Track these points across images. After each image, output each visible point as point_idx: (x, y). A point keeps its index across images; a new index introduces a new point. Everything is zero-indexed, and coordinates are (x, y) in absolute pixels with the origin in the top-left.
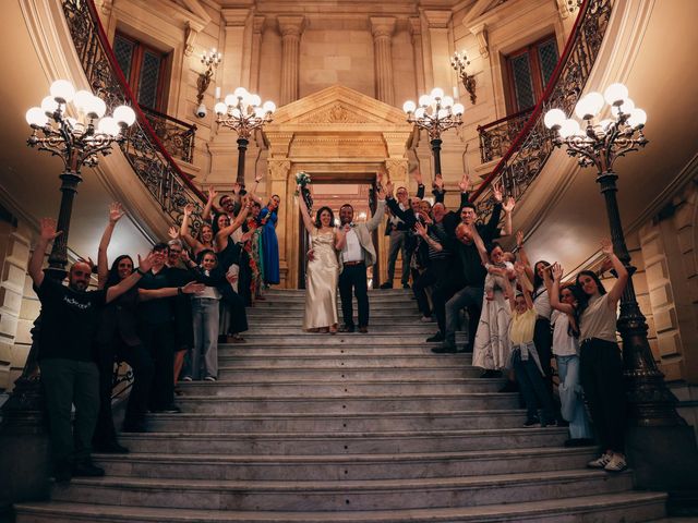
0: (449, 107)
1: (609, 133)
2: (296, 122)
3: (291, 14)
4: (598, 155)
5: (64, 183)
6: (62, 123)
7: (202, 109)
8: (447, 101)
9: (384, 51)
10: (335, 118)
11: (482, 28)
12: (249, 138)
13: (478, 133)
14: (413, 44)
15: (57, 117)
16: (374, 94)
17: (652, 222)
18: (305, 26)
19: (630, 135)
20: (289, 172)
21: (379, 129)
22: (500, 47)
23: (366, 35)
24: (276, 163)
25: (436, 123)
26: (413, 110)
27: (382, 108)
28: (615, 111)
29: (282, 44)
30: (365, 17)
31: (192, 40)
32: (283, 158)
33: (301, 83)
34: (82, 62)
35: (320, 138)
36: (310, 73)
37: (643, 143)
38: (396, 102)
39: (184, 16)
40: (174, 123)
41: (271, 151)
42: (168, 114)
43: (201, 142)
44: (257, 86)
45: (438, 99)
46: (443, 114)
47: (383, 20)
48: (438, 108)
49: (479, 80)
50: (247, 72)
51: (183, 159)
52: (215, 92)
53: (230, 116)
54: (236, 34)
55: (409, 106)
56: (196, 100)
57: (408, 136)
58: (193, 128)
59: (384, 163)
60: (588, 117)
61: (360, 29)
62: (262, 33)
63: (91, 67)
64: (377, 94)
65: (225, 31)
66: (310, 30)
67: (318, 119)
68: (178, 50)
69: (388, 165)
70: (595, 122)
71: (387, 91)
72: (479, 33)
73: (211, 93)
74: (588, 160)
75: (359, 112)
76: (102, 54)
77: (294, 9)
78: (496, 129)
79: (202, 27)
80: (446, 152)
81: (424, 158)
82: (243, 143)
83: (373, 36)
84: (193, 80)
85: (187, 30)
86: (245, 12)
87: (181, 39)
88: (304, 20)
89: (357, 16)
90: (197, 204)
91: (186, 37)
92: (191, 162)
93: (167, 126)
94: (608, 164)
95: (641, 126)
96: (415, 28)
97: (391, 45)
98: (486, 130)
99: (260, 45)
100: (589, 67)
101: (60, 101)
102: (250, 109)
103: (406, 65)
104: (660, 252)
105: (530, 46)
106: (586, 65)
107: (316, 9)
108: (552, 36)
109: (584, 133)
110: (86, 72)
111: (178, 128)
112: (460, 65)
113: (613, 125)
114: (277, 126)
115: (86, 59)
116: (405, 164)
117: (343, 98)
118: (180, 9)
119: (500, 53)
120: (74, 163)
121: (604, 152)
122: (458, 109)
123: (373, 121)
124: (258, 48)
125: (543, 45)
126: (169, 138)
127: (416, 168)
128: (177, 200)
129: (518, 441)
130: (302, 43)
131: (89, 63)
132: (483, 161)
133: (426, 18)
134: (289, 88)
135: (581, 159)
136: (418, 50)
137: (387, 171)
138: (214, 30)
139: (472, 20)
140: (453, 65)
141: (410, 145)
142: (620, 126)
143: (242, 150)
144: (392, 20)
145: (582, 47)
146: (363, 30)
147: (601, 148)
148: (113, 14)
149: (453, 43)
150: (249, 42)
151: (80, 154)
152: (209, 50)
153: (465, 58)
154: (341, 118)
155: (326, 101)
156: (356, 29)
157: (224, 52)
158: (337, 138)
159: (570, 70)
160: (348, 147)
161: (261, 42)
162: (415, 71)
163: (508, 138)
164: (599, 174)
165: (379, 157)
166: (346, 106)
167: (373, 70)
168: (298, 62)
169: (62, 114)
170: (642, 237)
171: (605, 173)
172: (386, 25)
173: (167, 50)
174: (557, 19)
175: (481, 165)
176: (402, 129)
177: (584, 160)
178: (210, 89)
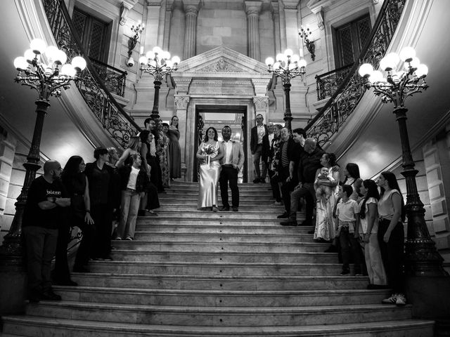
0: (296, 62)
1: (402, 80)
2: (193, 71)
4: (395, 95)
5: (38, 108)
6: (38, 67)
7: (131, 61)
8: (294, 58)
9: (254, 24)
10: (220, 69)
11: (320, 9)
12: (162, 80)
13: (315, 80)
14: (274, 20)
15: (34, 63)
16: (246, 53)
17: (431, 142)
18: (201, 7)
19: (416, 82)
20: (188, 104)
21: (249, 76)
22: (332, 22)
23: (242, 13)
24: (180, 98)
25: (287, 72)
26: (272, 64)
27: (252, 63)
28: (406, 65)
29: (185, 18)
31: (125, 14)
32: (185, 95)
33: (198, 45)
34: (51, 27)
35: (209, 82)
36: (203, 38)
37: (425, 88)
38: (261, 58)
40: (112, 70)
41: (176, 90)
42: (108, 64)
43: (130, 83)
44: (168, 46)
45: (289, 57)
46: (292, 67)
47: (253, 3)
48: (289, 62)
49: (317, 44)
50: (161, 37)
51: (118, 94)
52: (139, 50)
53: (149, 66)
54: (154, 11)
55: (269, 60)
56: (127, 55)
57: (268, 81)
58: (125, 74)
59: (252, 99)
60: (388, 69)
61: (238, 9)
62: (172, 11)
63: (57, 31)
64: (248, 53)
65: (147, 9)
66: (204, 9)
67: (208, 69)
68: (116, 21)
69: (255, 100)
70: (393, 72)
71: (255, 51)
72: (318, 13)
73: (137, 50)
74: (388, 99)
75: (237, 65)
76: (65, 22)
78: (328, 78)
79: (132, 6)
80: (294, 93)
81: (279, 96)
82: (158, 84)
83: (247, 13)
84: (125, 41)
85: (122, 8)
87: (118, 14)
88: (201, 2)
90: (126, 124)
91: (121, 13)
92: (123, 96)
93: (107, 72)
94: (401, 101)
95: (424, 76)
96: (276, 9)
97: (259, 20)
98: (321, 78)
99: (171, 19)
100: (390, 36)
101: (37, 52)
102: (163, 61)
103: (268, 34)
104: (436, 163)
105: (352, 22)
106: (388, 35)
108: (367, 15)
109: (386, 80)
110: (54, 34)
111: (114, 73)
112: (305, 34)
113: (405, 75)
114: (181, 73)
115: (54, 26)
116: (266, 100)
117: (226, 56)
119: (332, 27)
120: (45, 94)
121: (399, 93)
122: (303, 63)
123: (245, 71)
124: (169, 20)
125: (361, 22)
126: (109, 80)
127: (273, 102)
128: (113, 121)
129: (336, 285)
130: (198, 18)
131: (56, 28)
132: (319, 99)
133: (282, 2)
134: (189, 48)
135: (384, 97)
136: (277, 24)
137: (254, 105)
138: (140, 8)
139: (314, 4)
140: (300, 34)
141: (270, 87)
142: (410, 76)
143: (157, 89)
144: (259, 4)
145: (386, 23)
147: (397, 90)
149: (300, 20)
150: (163, 16)
151: (49, 88)
152: (136, 21)
153: (308, 30)
154: (224, 69)
155: (214, 57)
156: (235, 9)
157: (146, 24)
158: (220, 82)
159: (378, 38)
160: (228, 88)
161: (172, 16)
162: (275, 38)
163: (336, 84)
164: (395, 108)
165: (247, 94)
166: (228, 61)
167: (246, 36)
168: (196, 31)
169: (38, 61)
170: (425, 152)
171: (399, 107)
172: (256, 6)
173: (108, 21)
174: (371, 4)
175: (317, 102)
176: (265, 77)
177: (385, 98)
178: (136, 48)
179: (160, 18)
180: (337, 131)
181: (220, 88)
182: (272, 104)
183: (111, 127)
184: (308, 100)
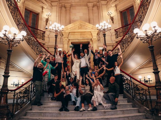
0: (107, 26)
1: (152, 35)
2: (70, 30)
3: (68, 3)
4: (148, 41)
5: (8, 52)
6: (7, 37)
7: (47, 27)
8: (107, 24)
9: (91, 11)
10: (79, 28)
11: (115, 5)
12: (58, 34)
13: (115, 31)
14: (98, 9)
15: (5, 35)
18: (71, 6)
19: (157, 35)
20: (68, 42)
21: (90, 31)
23: (87, 7)
24: (65, 40)
25: (104, 30)
26: (98, 27)
27: (91, 26)
28: (153, 29)
29: (66, 10)
30: (86, 3)
31: (44, 10)
32: (67, 38)
33: (71, 20)
34: (14, 19)
35: (76, 33)
36: (73, 17)
37: (160, 37)
38: (94, 24)
39: (42, 5)
40: (40, 31)
41: (64, 37)
42: (38, 29)
43: (47, 35)
44: (60, 22)
45: (105, 24)
47: (90, 4)
48: (105, 26)
49: (114, 18)
50: (58, 18)
51: (42, 40)
52: (50, 23)
53: (53, 30)
54: (55, 8)
55: (97, 25)
56: (45, 25)
57: (97, 32)
58: (44, 32)
59: (91, 39)
60: (146, 31)
61: (85, 6)
62: (61, 8)
63: (16, 20)
64: (89, 22)
65: (52, 8)
66: (73, 7)
67: (75, 29)
68: (41, 13)
69: (92, 39)
70: (148, 32)
71: (92, 21)
72: (114, 6)
73: (49, 23)
74: (145, 41)
75: (85, 27)
76: (19, 16)
77: (69, 2)
78: (119, 30)
79: (46, 7)
81: (101, 37)
82: (56, 36)
83: (88, 7)
84: (45, 20)
85: (43, 8)
86: (57, 3)
87: (41, 10)
88: (71, 4)
89: (84, 3)
90: (45, 52)
91: (42, 10)
92: (44, 40)
93: (38, 32)
94: (151, 43)
95: (160, 32)
96: (99, 5)
97: (93, 10)
98: (117, 30)
100: (144, 16)
101: (6, 31)
102: (58, 28)
103: (96, 14)
105: (127, 9)
106: (143, 15)
107: (74, 2)
108: (133, 6)
109: (145, 35)
111: (41, 32)
112: (110, 14)
113: (153, 33)
114: (65, 31)
115: (15, 18)
116: (97, 39)
117: (81, 23)
118: (41, 3)
119: (120, 11)
120: (11, 47)
121: (150, 40)
122: (110, 26)
123: (89, 29)
124: (60, 11)
125: (130, 9)
126: (39, 35)
128: (40, 51)
130: (71, 10)
131: (16, 19)
132: (116, 38)
133: (101, 3)
134: (68, 21)
136: (99, 11)
137: (92, 41)
138: (49, 8)
139: (113, 3)
140: (108, 14)
141: (98, 34)
142: (155, 33)
143: (56, 38)
144: (93, 4)
145: (142, 11)
146: (86, 6)
147: (149, 38)
148: (24, 5)
149: (108, 9)
150: (58, 10)
151: (12, 44)
152: (48, 12)
154: (81, 28)
155: (77, 24)
156: (84, 6)
157: (52, 13)
158: (80, 33)
159: (139, 16)
160: (82, 35)
161: (61, 10)
162: (99, 16)
163: (122, 32)
164: (149, 46)
165: (90, 37)
166: (82, 25)
167: (88, 16)
168: (70, 15)
169: (6, 34)
170: (157, 57)
171: (151, 45)
172: (91, 5)
173: (38, 13)
174: (134, 2)
175: (115, 39)
176: (96, 31)
177: (144, 41)
178: (49, 22)
179: (57, 11)
180: (124, 51)
181: (80, 35)
182: (99, 40)
183: (39, 54)
184: (112, 38)
